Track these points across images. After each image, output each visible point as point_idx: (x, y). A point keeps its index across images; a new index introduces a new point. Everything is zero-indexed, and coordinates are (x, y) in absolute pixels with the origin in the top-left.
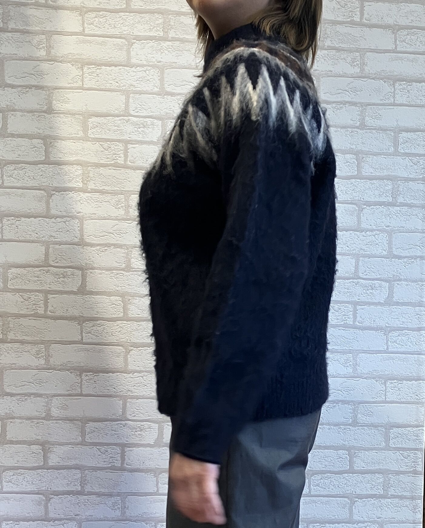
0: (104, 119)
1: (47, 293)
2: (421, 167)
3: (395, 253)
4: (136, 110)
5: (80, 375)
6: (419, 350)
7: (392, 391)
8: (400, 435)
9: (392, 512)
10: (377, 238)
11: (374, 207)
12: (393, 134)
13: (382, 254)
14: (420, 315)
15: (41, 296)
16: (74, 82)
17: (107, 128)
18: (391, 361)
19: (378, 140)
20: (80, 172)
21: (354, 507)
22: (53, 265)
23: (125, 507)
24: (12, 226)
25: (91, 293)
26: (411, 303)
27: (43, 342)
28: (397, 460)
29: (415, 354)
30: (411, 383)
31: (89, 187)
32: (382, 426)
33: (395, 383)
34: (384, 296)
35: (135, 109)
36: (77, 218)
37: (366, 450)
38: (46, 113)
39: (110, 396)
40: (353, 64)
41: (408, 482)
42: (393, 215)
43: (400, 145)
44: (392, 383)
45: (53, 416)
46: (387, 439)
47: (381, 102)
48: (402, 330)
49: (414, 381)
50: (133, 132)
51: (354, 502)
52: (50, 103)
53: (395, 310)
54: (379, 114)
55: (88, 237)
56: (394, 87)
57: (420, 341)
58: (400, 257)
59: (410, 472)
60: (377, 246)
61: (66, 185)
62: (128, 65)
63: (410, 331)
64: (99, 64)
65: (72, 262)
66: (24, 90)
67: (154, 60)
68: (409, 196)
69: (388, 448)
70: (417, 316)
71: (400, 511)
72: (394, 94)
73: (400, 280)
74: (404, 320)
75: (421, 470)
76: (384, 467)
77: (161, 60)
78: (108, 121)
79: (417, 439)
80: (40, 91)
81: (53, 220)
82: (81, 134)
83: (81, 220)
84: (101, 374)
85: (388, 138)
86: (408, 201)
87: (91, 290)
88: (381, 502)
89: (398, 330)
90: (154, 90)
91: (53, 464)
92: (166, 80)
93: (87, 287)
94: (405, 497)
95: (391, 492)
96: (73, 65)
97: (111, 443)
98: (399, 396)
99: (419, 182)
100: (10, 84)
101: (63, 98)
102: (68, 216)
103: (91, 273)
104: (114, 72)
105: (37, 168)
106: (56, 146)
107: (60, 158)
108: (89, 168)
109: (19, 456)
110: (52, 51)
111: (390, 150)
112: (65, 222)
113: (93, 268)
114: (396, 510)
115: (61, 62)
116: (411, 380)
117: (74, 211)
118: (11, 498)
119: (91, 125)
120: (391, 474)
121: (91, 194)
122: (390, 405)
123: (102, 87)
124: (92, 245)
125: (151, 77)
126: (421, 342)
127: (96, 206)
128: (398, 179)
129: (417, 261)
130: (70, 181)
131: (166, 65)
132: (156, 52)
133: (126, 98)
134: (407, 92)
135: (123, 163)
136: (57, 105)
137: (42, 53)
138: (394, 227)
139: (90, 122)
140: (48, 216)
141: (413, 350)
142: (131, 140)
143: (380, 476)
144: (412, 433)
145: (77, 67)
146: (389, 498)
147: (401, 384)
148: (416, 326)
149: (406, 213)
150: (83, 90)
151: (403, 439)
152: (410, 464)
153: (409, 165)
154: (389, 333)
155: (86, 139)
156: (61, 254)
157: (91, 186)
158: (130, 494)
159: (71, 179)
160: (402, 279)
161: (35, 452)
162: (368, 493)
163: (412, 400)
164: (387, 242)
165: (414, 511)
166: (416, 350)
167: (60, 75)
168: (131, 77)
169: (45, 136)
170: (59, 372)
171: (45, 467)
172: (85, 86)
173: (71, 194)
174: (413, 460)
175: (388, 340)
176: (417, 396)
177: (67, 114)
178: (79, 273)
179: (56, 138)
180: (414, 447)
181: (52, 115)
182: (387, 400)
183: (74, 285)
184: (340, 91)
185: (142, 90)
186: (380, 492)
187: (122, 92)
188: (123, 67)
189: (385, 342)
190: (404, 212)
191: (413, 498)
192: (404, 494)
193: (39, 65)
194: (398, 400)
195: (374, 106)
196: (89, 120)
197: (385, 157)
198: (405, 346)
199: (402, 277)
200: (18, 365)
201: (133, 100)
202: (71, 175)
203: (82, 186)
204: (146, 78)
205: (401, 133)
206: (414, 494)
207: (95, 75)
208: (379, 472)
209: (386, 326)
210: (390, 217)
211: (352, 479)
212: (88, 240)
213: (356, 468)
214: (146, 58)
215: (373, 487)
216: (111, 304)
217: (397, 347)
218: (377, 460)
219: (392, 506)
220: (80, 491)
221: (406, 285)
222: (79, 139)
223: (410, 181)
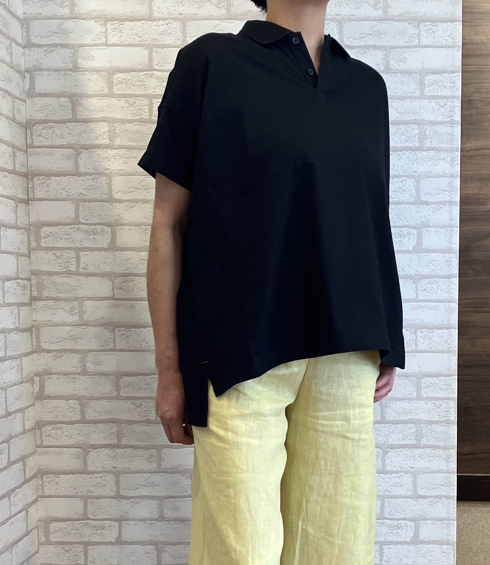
0: (129, 74)
1: (78, 250)
2: (448, 109)
3: (423, 199)
4: (160, 65)
5: (113, 330)
6: (450, 298)
7: (423, 340)
8: (432, 385)
9: (425, 462)
10: (404, 184)
11: (401, 153)
12: (418, 77)
13: (410, 200)
14: (450, 262)
15: (73, 254)
16: (98, 39)
17: (131, 84)
18: (421, 310)
19: (403, 83)
20: (106, 129)
21: (386, 457)
22: (83, 222)
23: (161, 459)
24: (43, 185)
25: (122, 249)
26: (440, 249)
27: (76, 299)
28: (430, 409)
29: (446, 302)
30: (442, 331)
31: (116, 143)
32: (413, 376)
33: (426, 331)
34: (413, 243)
35: (159, 63)
36: (105, 174)
37: (397, 401)
38: (72, 71)
39: (143, 351)
40: (377, 7)
41: (441, 432)
42: (421, 160)
43: (426, 87)
44: (422, 332)
45: (88, 371)
46: (419, 389)
47: (406, 45)
48: (432, 278)
49: (445, 330)
50: (157, 86)
51: (387, 452)
52: (75, 62)
53: (424, 257)
54: (404, 57)
55: (116, 194)
56: (419, 28)
57: (450, 288)
58: (427, 203)
59: (442, 422)
60: (404, 192)
61: (93, 143)
62: (150, 18)
63: (439, 279)
64: (122, 20)
65: (101, 219)
66: (50, 50)
67: (176, 13)
68: (436, 141)
69: (419, 398)
70: (447, 264)
71: (433, 461)
72: (419, 36)
73: (429, 226)
74: (433, 267)
75: (454, 419)
76: (416, 417)
77: (182, 12)
78: (132, 76)
79: (449, 389)
80: (65, 49)
81: (82, 177)
82: (106, 91)
83: (109, 177)
84: (133, 329)
85: (413, 81)
86: (435, 145)
87: (120, 246)
88: (413, 452)
89: (427, 278)
90: (176, 43)
91: (90, 418)
92: (188, 32)
93: (117, 244)
94: (439, 447)
95: (424, 441)
96: (96, 22)
97: (146, 397)
98: (430, 345)
99: (446, 125)
100: (36, 44)
101: (88, 56)
102: (97, 174)
103: (121, 229)
104: (137, 27)
105: (65, 126)
106: (82, 104)
107: (87, 116)
108: (116, 125)
109: (57, 411)
110: (76, 8)
111: (416, 93)
112: (93, 179)
113: (122, 225)
114: (429, 459)
115: (84, 19)
116: (442, 328)
117: (102, 168)
118: (51, 452)
119: (115, 81)
120: (424, 423)
121: (118, 151)
122: (421, 354)
123: (126, 43)
124: (120, 201)
125: (173, 30)
126: (451, 290)
127: (123, 162)
128: (425, 123)
129: (445, 207)
130: (97, 138)
131: (187, 18)
132: (178, 5)
133: (149, 53)
134: (432, 32)
135: (148, 118)
136: (83, 63)
137: (66, 11)
138: (422, 172)
139: (115, 78)
140: (76, 173)
141: (444, 298)
142: (155, 95)
143: (412, 426)
144: (444, 382)
145: (100, 23)
146: (422, 448)
147: (431, 332)
148: (445, 274)
149: (434, 157)
150: (107, 46)
151: (435, 388)
152: (442, 413)
153: (435, 108)
154: (418, 281)
155: (111, 95)
156: (90, 212)
157: (118, 142)
158: (165, 446)
159: (98, 136)
160: (430, 226)
161: (72, 406)
162: (400, 443)
163: (443, 349)
164: (415, 188)
165: (448, 460)
166: (446, 298)
167: (84, 32)
168: (154, 31)
169: (71, 95)
170: (93, 328)
171: (83, 421)
172: (109, 42)
173: (99, 151)
174: (445, 409)
175: (418, 288)
176: (448, 344)
177: (92, 71)
178: (109, 229)
179: (82, 96)
180: (446, 396)
181: (78, 73)
182: (417, 349)
183: (104, 241)
184: (364, 35)
185: (165, 44)
186: (413, 442)
187: (146, 46)
188: (146, 22)
189: (415, 290)
190: (431, 157)
191: (446, 448)
192: (437, 444)
193: (63, 24)
194: (429, 349)
195: (398, 49)
196: (113, 76)
197: (411, 100)
198: (435, 294)
199: (431, 224)
200: (53, 322)
201: (156, 55)
202: (98, 132)
203: (109, 143)
204: (168, 31)
205: (427, 76)
206: (447, 444)
207: (118, 30)
208: (412, 422)
209: (415, 274)
210: (418, 163)
211: (383, 429)
212: (117, 196)
213: (387, 419)
214: (168, 11)
215: (405, 437)
216: (141, 259)
217: (427, 296)
218: (409, 410)
219: (425, 455)
220: (117, 444)
221: (435, 232)
222: (105, 96)
223: (437, 124)
